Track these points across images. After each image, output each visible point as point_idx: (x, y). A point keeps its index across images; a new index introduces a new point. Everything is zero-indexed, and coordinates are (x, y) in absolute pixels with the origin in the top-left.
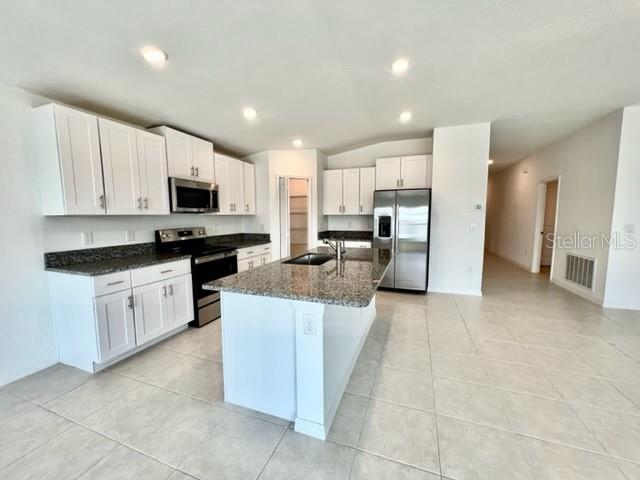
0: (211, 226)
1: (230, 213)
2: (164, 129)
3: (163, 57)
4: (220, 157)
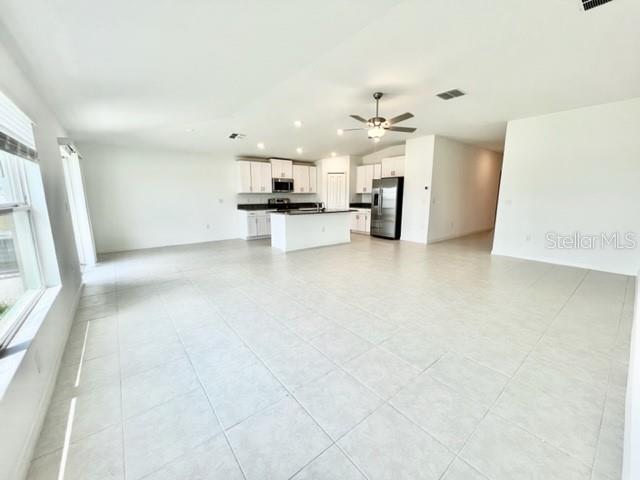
0: (291, 198)
1: (298, 192)
2: (271, 160)
4: (296, 166)
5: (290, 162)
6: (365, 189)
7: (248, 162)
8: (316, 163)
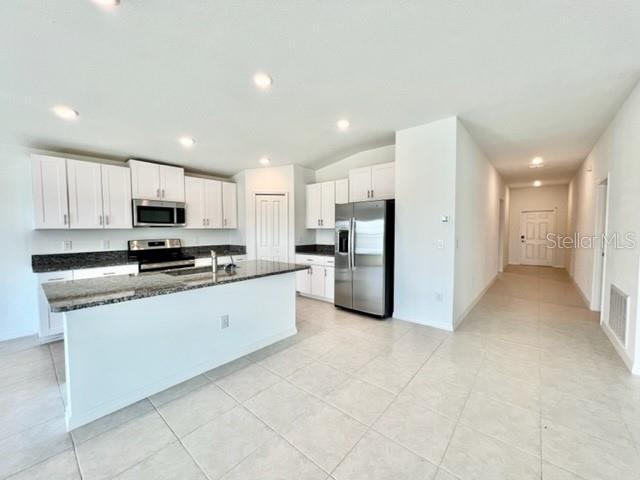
0: (185, 238)
3: (73, 113)
5: (182, 170)
6: (321, 222)
7: (62, 160)
8: (236, 177)
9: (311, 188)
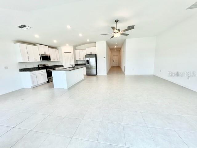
0: (49, 64)
1: (53, 61)
2: (37, 45)
4: (50, 49)
5: (48, 47)
6: (80, 59)
8: (57, 48)
9: (76, 51)
